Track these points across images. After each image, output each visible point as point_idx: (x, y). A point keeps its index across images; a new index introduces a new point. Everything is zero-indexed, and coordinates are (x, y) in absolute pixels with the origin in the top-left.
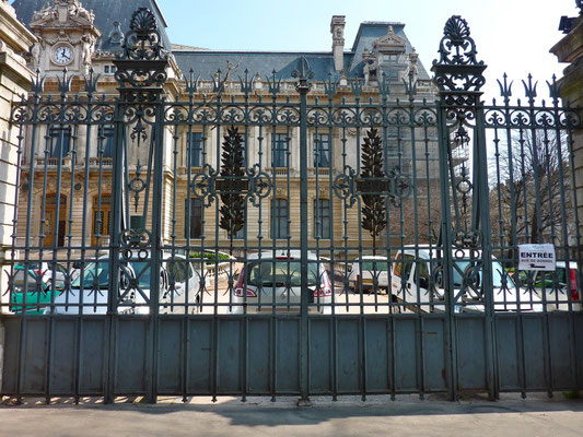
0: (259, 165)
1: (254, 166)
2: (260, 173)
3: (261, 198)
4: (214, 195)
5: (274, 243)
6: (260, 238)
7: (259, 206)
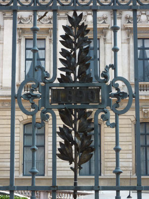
0: (114, 67)
1: (107, 68)
2: (116, 78)
3: (117, 114)
4: (49, 110)
5: (139, 180)
6: (118, 173)
7: (115, 125)
